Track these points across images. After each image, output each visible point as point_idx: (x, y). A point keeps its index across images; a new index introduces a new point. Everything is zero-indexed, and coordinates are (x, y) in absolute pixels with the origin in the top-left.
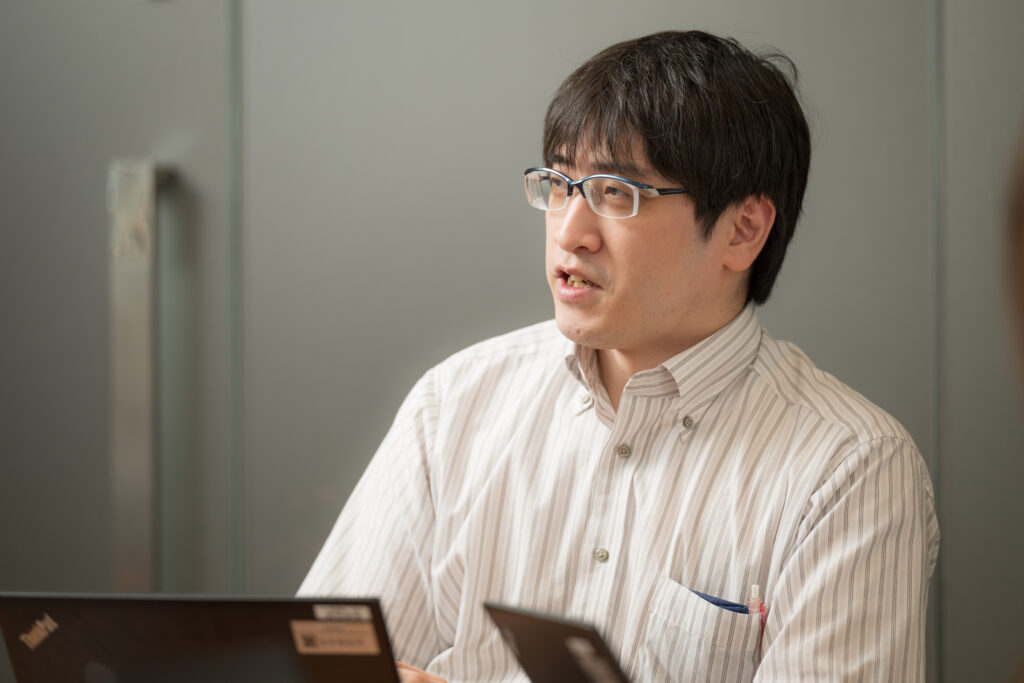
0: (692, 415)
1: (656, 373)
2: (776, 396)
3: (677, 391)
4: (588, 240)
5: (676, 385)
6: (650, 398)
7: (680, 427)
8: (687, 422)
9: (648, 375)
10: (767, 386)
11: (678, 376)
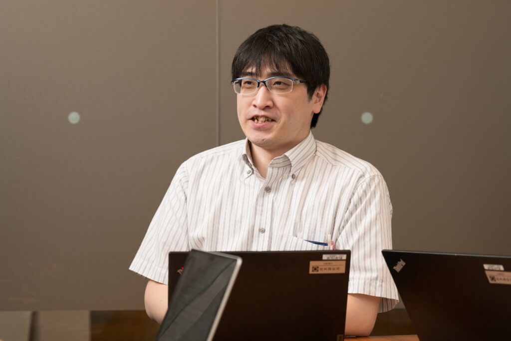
0: (295, 174)
1: (282, 158)
2: (328, 163)
3: (291, 164)
4: (269, 103)
5: (290, 162)
6: (278, 168)
7: (290, 179)
8: (293, 177)
9: (279, 159)
10: (323, 160)
11: (291, 158)
